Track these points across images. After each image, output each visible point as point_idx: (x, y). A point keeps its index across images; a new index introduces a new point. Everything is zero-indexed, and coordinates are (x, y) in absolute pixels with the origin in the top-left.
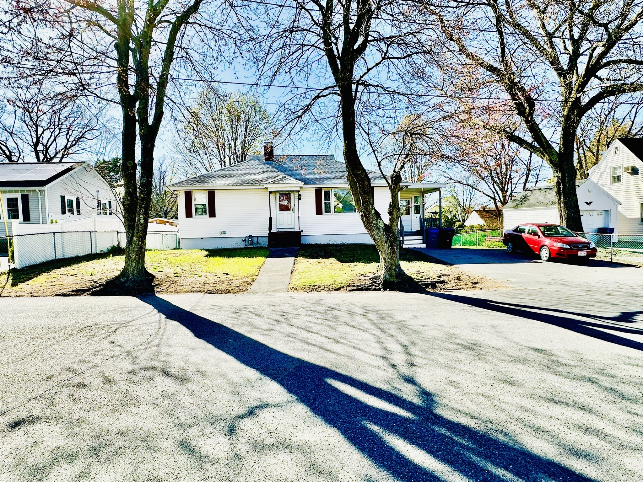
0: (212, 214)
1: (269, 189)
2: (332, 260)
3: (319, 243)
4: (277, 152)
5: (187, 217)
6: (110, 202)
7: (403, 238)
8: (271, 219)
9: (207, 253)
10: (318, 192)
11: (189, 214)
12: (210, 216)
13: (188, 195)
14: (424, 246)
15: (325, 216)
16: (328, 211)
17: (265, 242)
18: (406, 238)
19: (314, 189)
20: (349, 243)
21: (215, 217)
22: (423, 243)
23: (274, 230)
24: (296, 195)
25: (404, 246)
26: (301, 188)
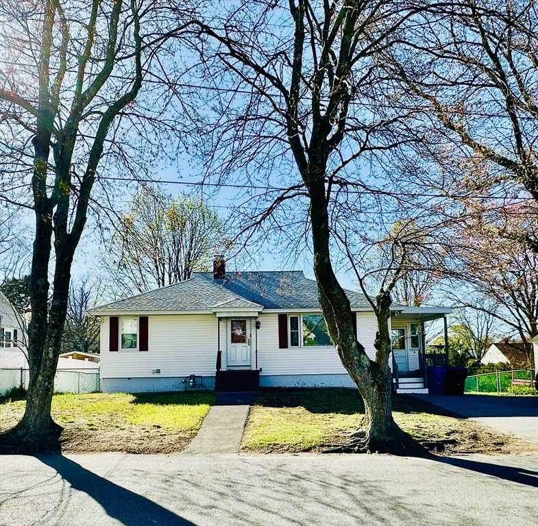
0: (144, 347)
1: (218, 315)
2: (300, 410)
3: (283, 386)
4: (230, 268)
5: (111, 350)
6: (15, 332)
7: (397, 380)
8: (219, 353)
9: (133, 398)
10: (282, 318)
11: (114, 347)
12: (141, 349)
13: (114, 322)
14: (426, 391)
15: (291, 351)
16: (295, 343)
17: (211, 385)
18: (401, 380)
19: (277, 315)
20: (324, 386)
21: (147, 350)
22: (425, 388)
23: (224, 368)
24: (254, 322)
25: (399, 391)
26: (260, 313)
